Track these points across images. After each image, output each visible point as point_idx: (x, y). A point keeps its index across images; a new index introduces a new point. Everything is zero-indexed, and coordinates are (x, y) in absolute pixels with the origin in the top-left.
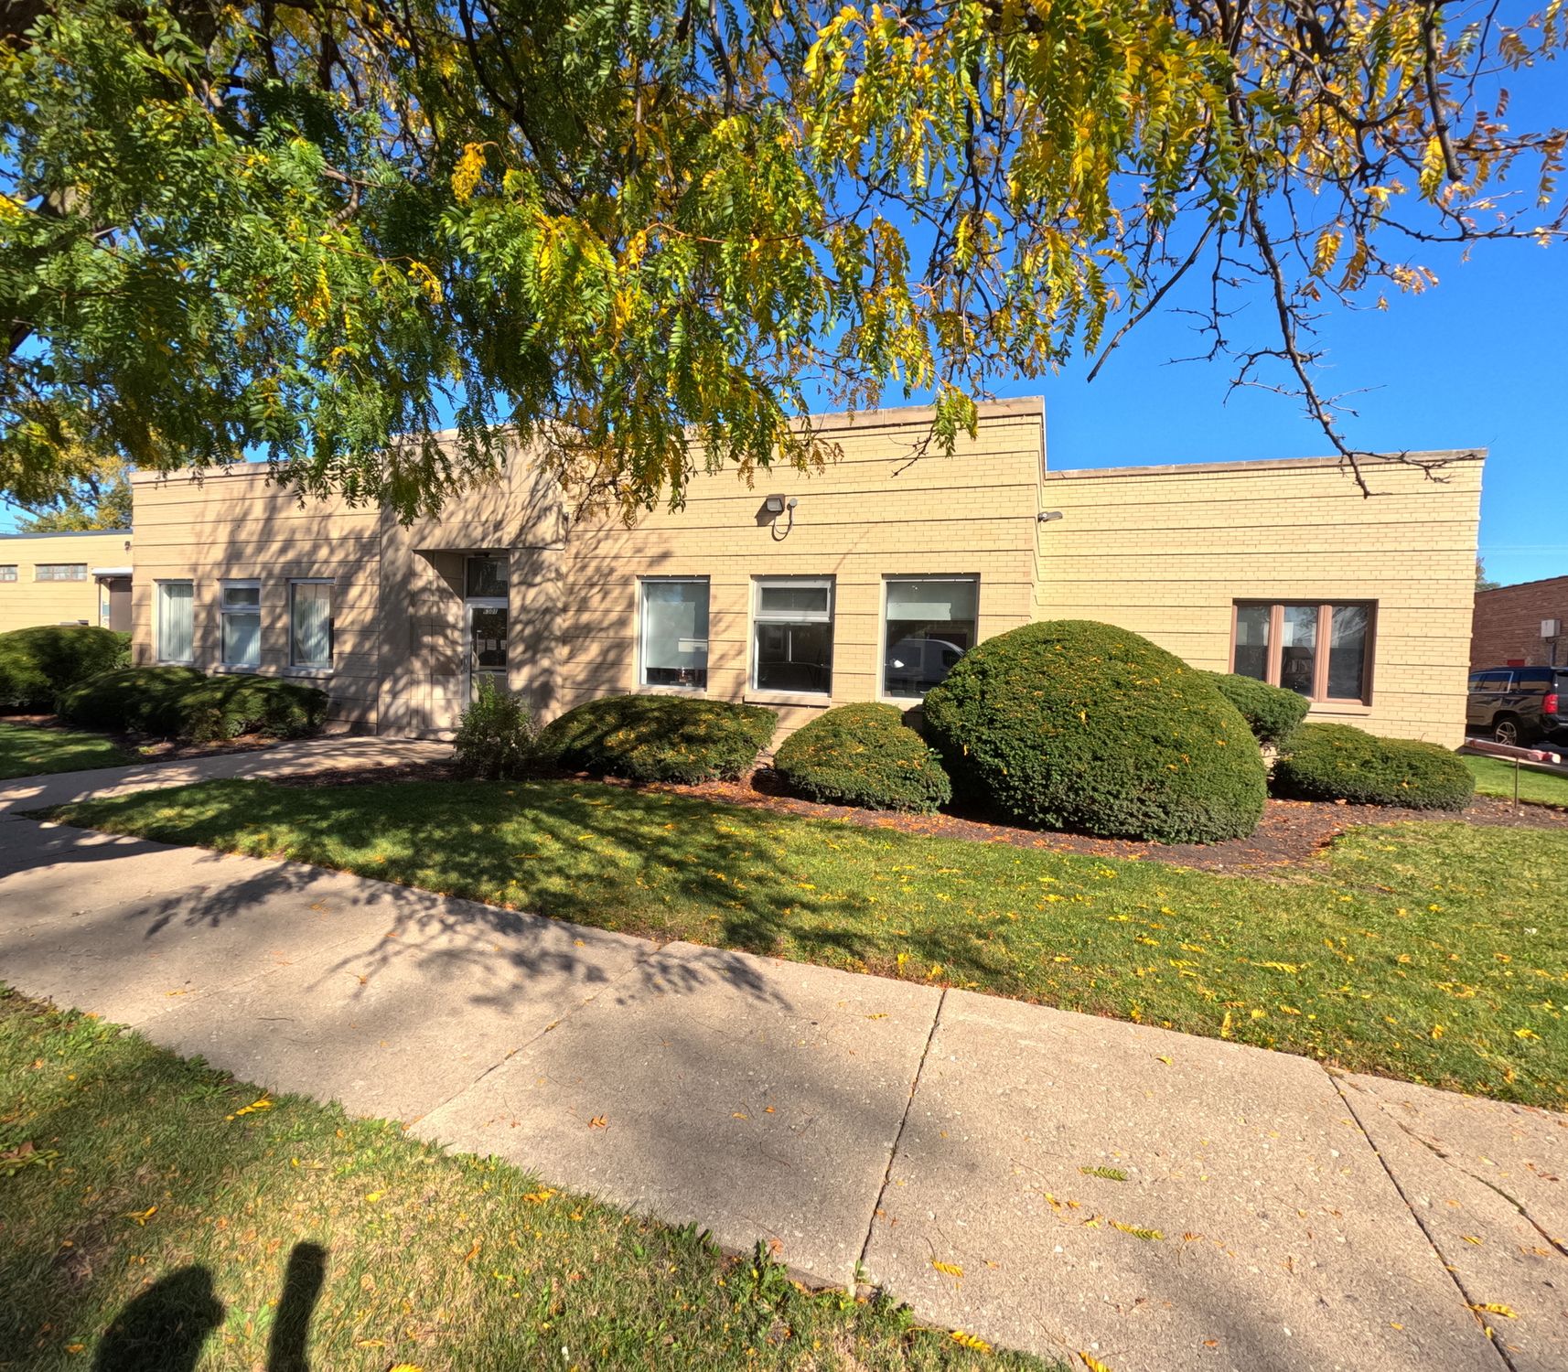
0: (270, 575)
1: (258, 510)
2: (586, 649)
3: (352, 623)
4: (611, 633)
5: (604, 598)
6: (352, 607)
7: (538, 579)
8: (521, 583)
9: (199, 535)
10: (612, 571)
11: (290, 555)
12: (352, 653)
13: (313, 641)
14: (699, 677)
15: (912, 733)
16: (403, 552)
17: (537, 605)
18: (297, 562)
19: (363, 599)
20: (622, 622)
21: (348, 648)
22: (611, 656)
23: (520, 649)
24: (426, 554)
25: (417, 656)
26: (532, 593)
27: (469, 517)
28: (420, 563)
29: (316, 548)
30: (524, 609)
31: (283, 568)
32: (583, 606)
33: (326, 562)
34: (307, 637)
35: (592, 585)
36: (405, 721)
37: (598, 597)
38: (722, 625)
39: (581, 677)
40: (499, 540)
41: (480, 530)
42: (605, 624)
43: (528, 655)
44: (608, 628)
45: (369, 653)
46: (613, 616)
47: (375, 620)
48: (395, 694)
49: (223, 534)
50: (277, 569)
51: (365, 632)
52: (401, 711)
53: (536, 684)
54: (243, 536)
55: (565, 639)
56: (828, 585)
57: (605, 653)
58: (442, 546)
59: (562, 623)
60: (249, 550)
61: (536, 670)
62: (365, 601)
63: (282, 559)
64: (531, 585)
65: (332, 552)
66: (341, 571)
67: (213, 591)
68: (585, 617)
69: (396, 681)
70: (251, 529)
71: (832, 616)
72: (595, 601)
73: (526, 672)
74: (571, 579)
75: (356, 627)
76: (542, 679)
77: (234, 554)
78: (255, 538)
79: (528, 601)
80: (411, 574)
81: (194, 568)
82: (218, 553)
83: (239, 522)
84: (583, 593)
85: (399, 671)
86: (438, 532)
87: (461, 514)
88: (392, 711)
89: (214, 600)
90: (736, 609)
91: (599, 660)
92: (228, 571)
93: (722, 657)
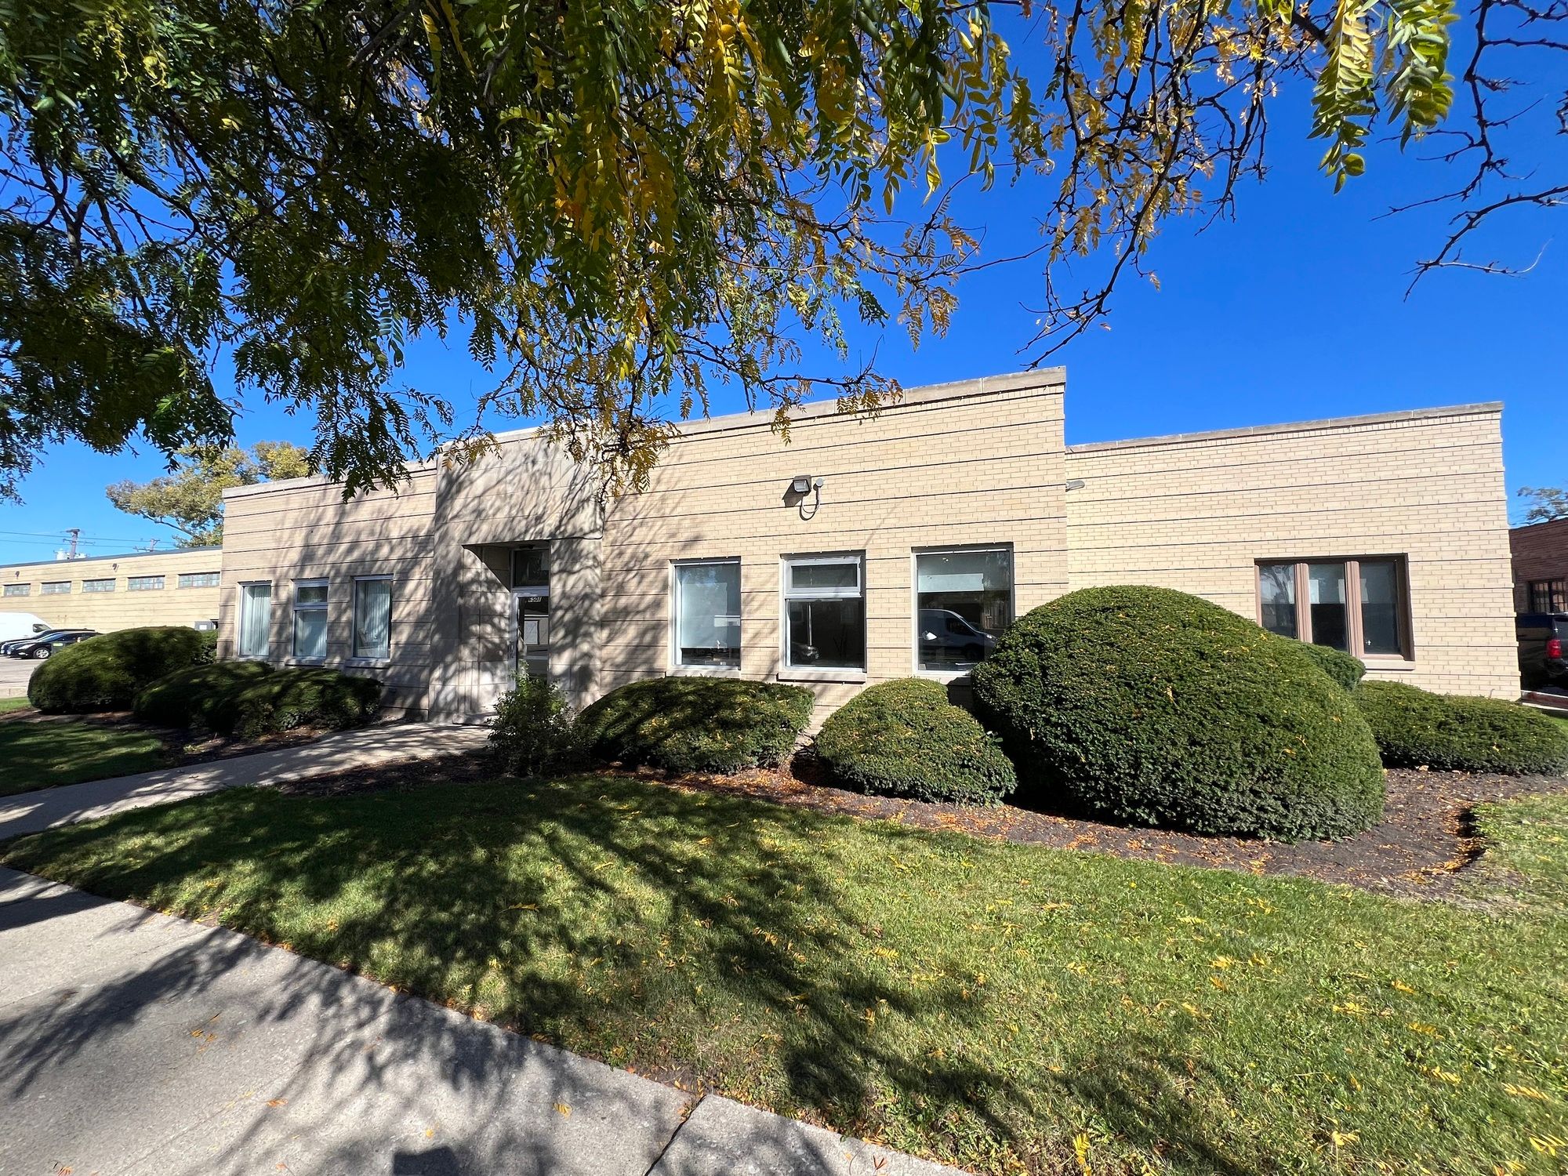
0: (337, 574)
1: (330, 515)
2: (625, 631)
3: (409, 614)
4: (648, 616)
5: (640, 582)
6: (408, 601)
7: (577, 567)
8: (561, 571)
9: (279, 540)
10: (646, 556)
11: (356, 554)
12: (407, 643)
13: (375, 633)
14: (733, 655)
15: (964, 713)
16: (454, 546)
17: (576, 591)
18: (361, 561)
19: (417, 593)
20: (657, 604)
21: (403, 638)
22: (648, 638)
23: (561, 633)
24: (475, 548)
25: (466, 643)
26: (572, 580)
27: (514, 512)
28: (469, 557)
29: (378, 547)
30: (564, 595)
31: (349, 568)
32: (620, 590)
33: (387, 559)
34: (370, 629)
35: (629, 570)
36: (454, 706)
37: (636, 580)
38: (755, 604)
39: (620, 659)
40: (541, 533)
41: (524, 523)
42: (642, 607)
43: (569, 639)
44: (644, 611)
45: (422, 643)
46: (648, 599)
47: (428, 611)
48: (445, 681)
49: (299, 539)
50: (344, 568)
51: (420, 623)
52: (450, 697)
53: (576, 668)
54: (315, 540)
55: (602, 624)
56: (858, 561)
57: (643, 634)
58: (489, 540)
59: (600, 608)
60: (321, 552)
61: (577, 654)
62: (421, 592)
63: (349, 559)
64: (571, 573)
65: (392, 550)
66: (399, 567)
67: (289, 589)
68: (623, 601)
69: (446, 668)
70: (324, 532)
71: (863, 591)
72: (632, 585)
73: (566, 656)
74: (609, 565)
75: (412, 619)
76: (580, 663)
77: (308, 556)
78: (325, 541)
79: (568, 588)
80: (461, 567)
81: (273, 569)
82: (294, 556)
83: (313, 527)
84: (620, 579)
85: (449, 659)
86: (485, 527)
87: (507, 509)
88: (442, 697)
89: (288, 600)
90: (768, 587)
91: (635, 643)
92: (302, 570)
93: (756, 635)
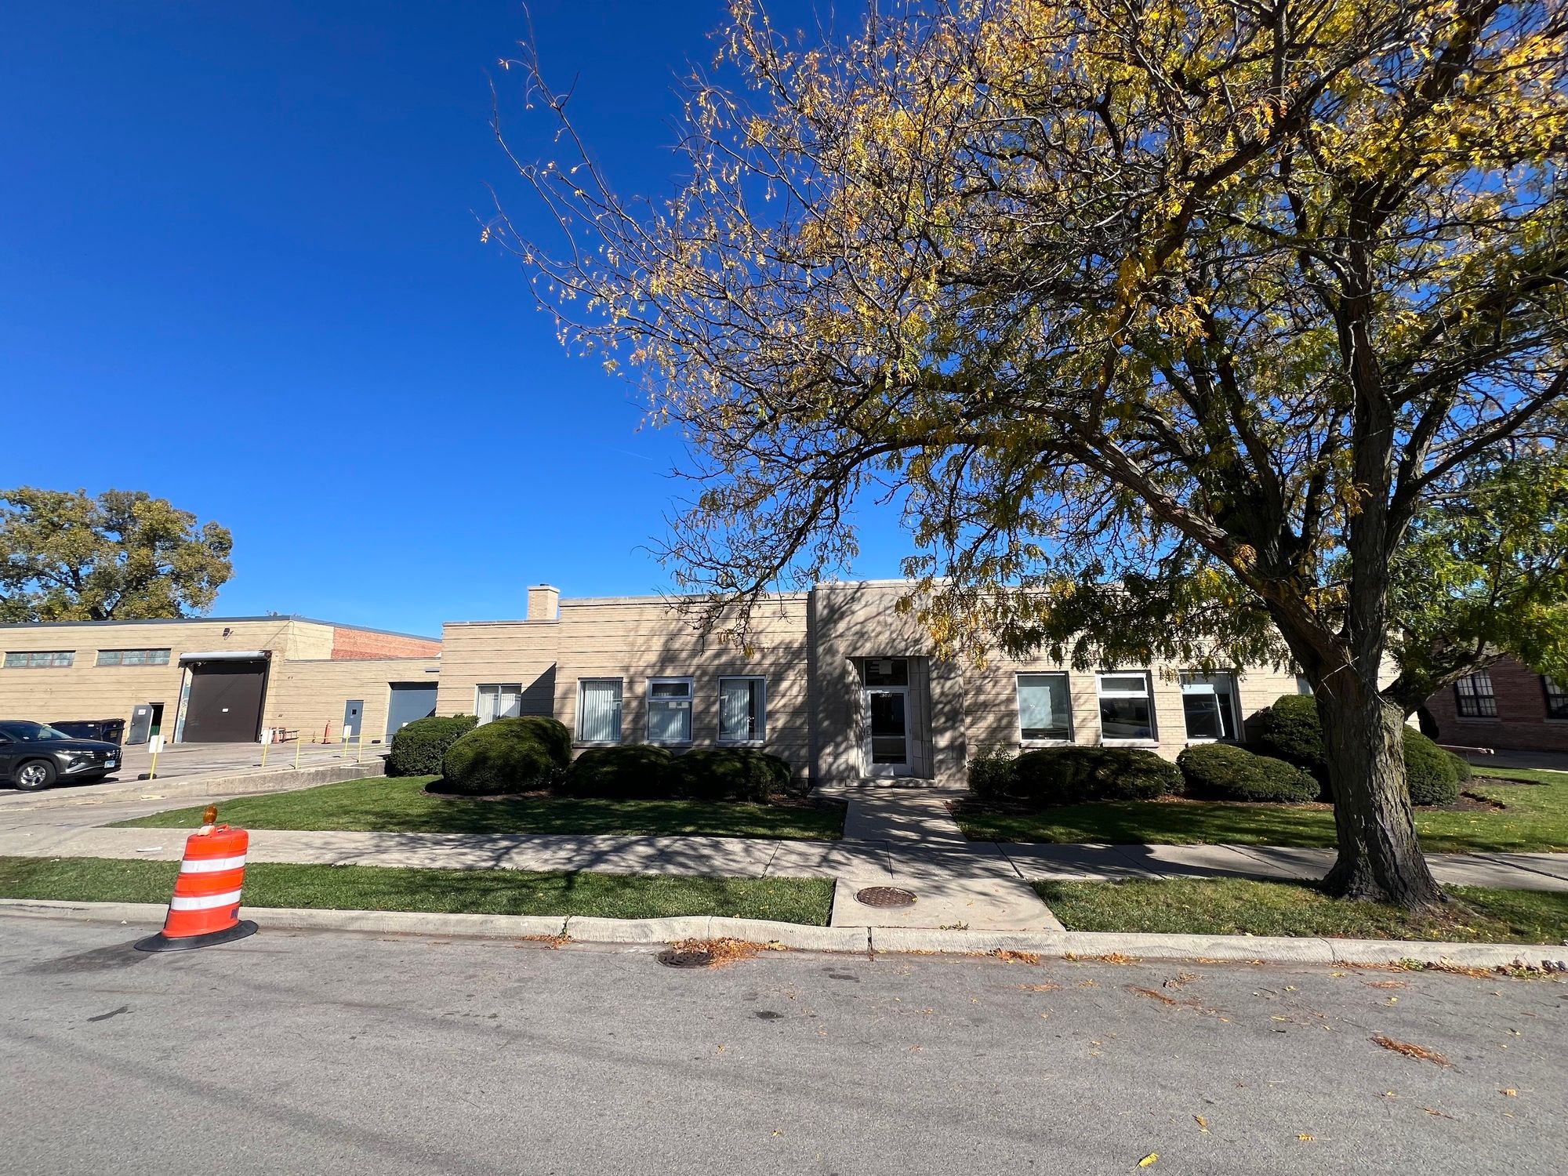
0: (704, 673)
1: (692, 628)
2: (985, 718)
4: (1003, 708)
6: (783, 696)
8: (939, 678)
10: (998, 668)
12: (784, 728)
14: (1067, 732)
16: (838, 659)
18: (730, 664)
21: (780, 724)
22: (1004, 722)
26: (948, 684)
29: (748, 654)
30: (942, 693)
31: (717, 669)
32: (979, 690)
33: (758, 664)
35: (985, 678)
37: (991, 684)
38: (1081, 701)
39: (982, 737)
40: (919, 651)
42: (997, 702)
44: (999, 705)
46: (1003, 697)
47: (805, 704)
48: (836, 756)
49: (657, 644)
50: (711, 669)
51: (796, 712)
52: (842, 767)
54: (677, 645)
55: (968, 713)
60: (684, 655)
62: (795, 690)
63: (716, 662)
65: (764, 657)
66: (772, 669)
67: (643, 686)
70: (686, 641)
71: (1151, 692)
72: (988, 687)
73: (948, 735)
74: (968, 674)
75: (790, 709)
77: (668, 657)
78: (689, 647)
79: (946, 688)
81: (626, 669)
82: (652, 657)
84: (978, 683)
85: (839, 739)
86: (868, 645)
87: (888, 633)
